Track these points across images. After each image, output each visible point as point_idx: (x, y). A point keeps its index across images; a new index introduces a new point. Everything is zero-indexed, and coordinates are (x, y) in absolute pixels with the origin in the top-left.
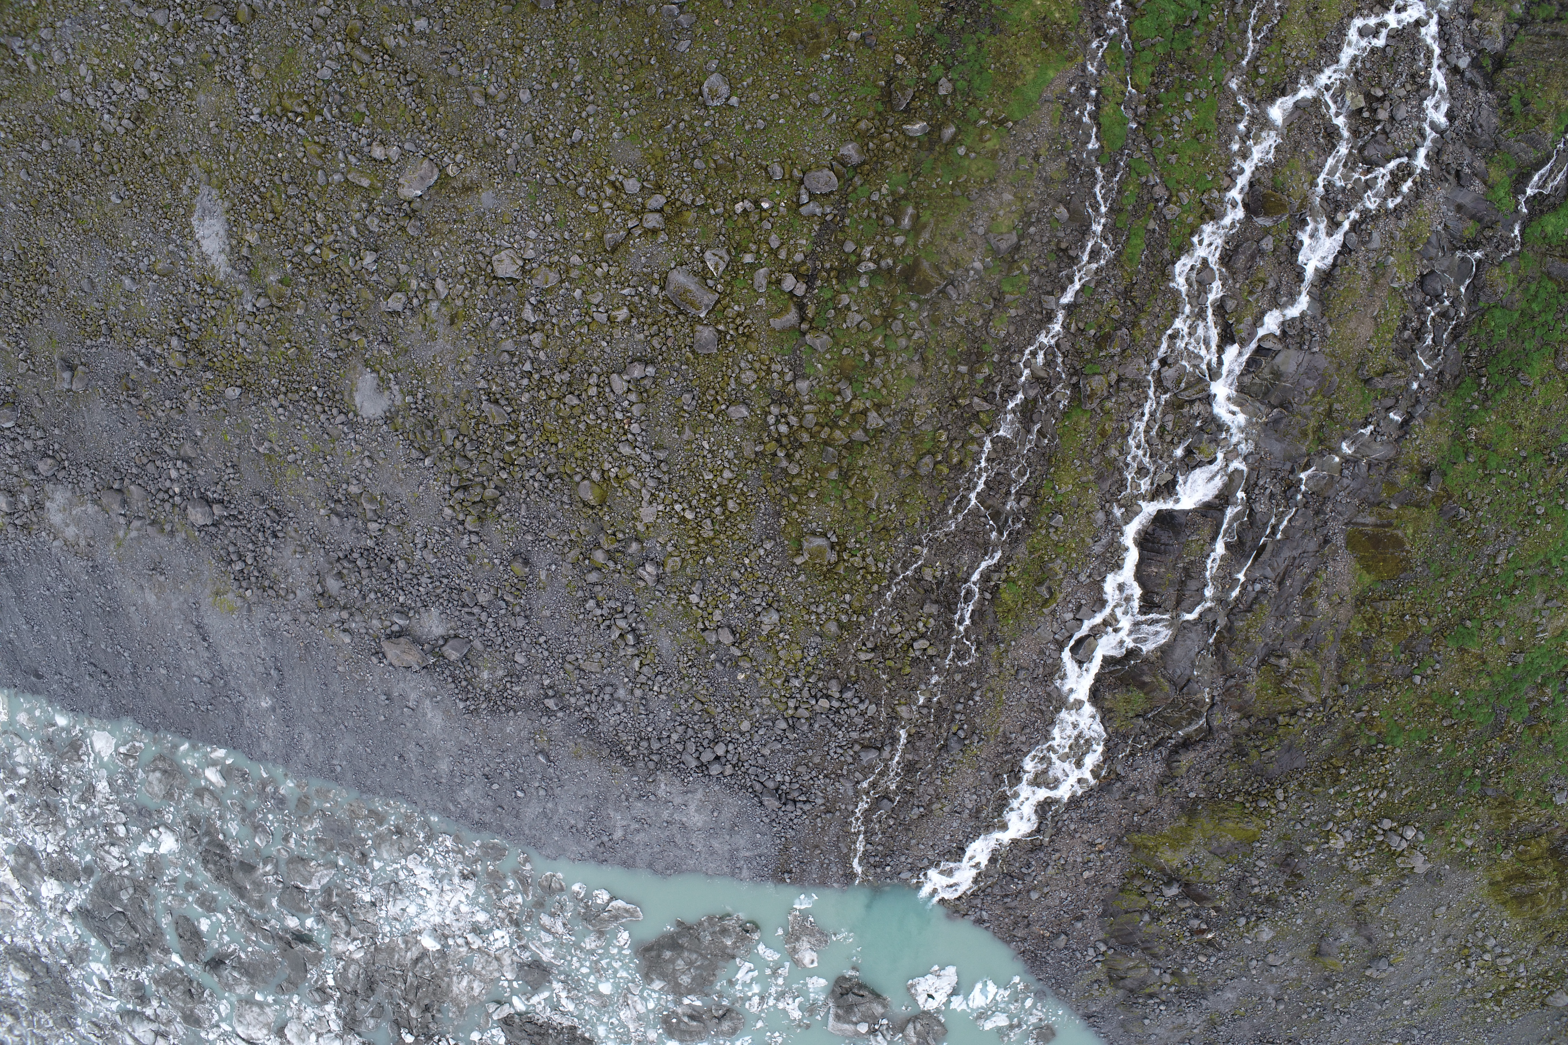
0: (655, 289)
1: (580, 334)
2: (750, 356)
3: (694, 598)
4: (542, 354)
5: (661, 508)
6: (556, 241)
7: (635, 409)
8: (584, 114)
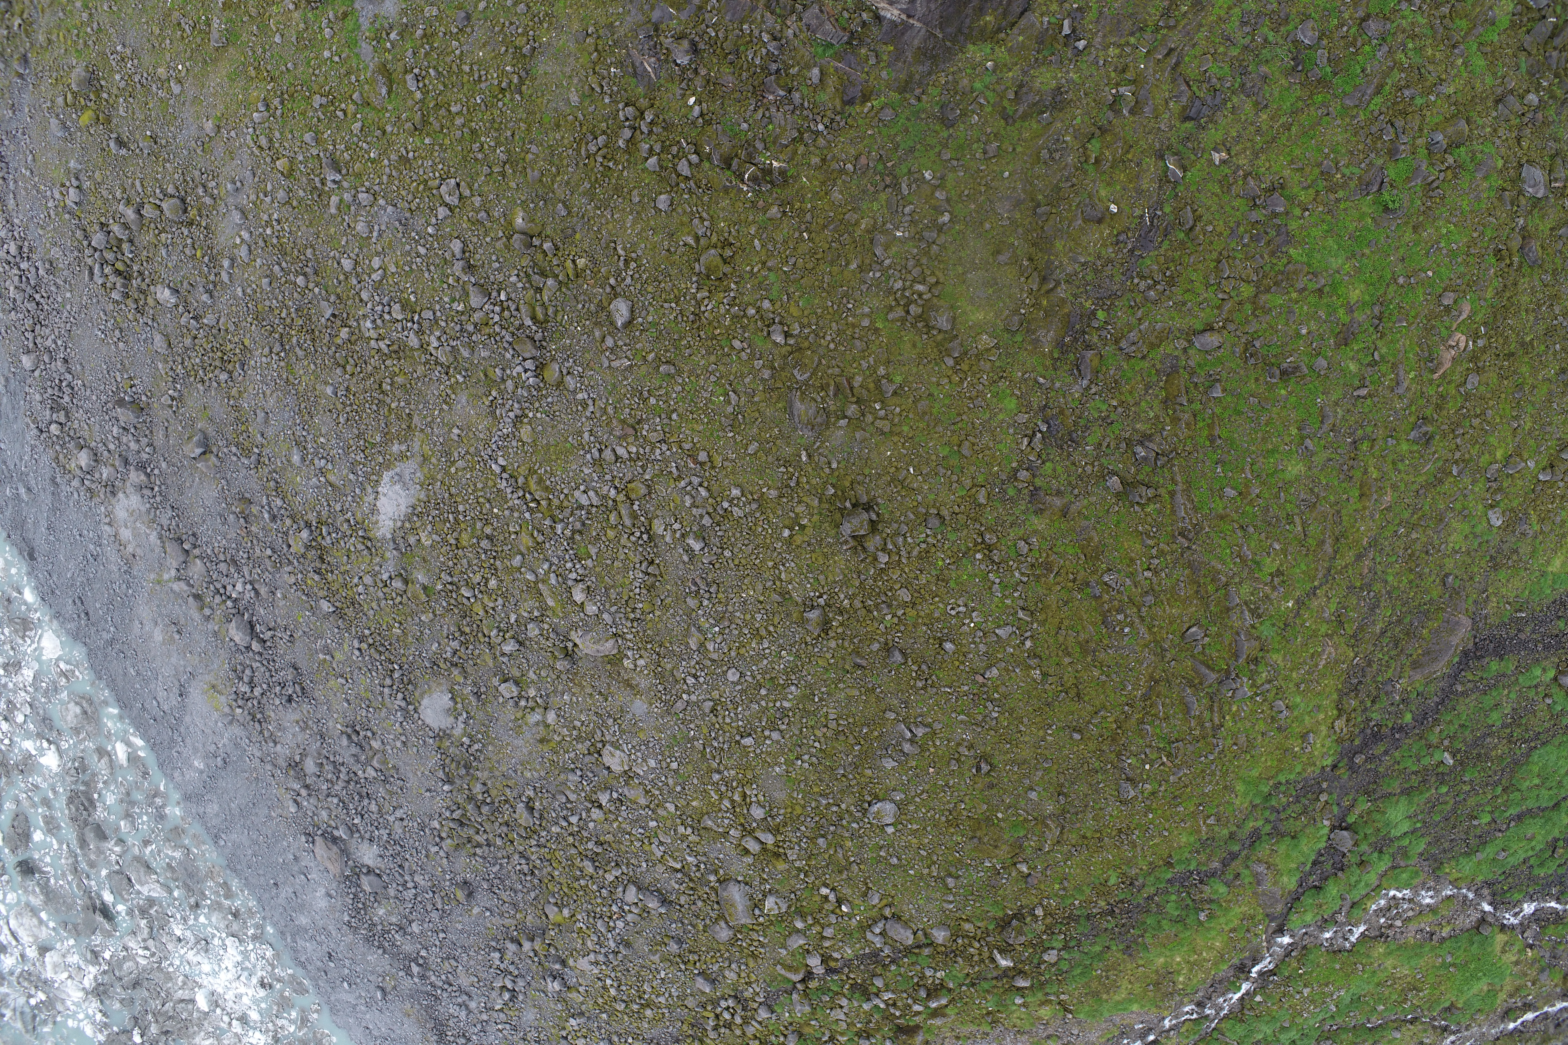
2: (743, 967)
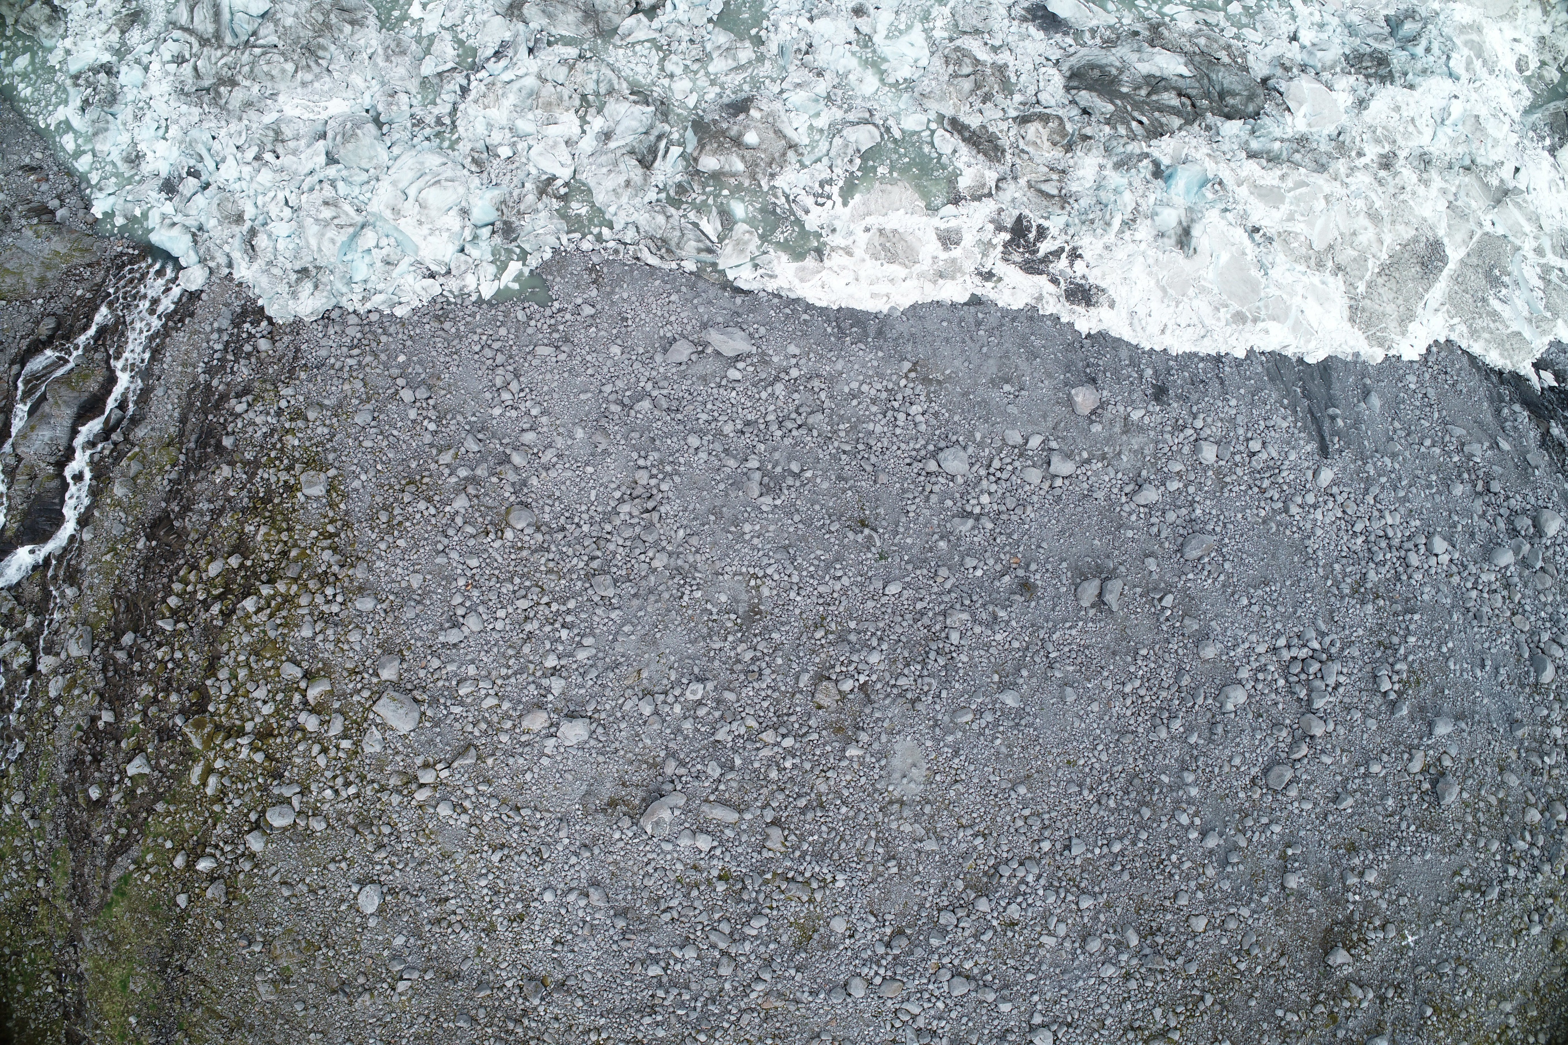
0: (429, 713)
1: (509, 667)
3: (432, 427)
4: (548, 646)
5: (448, 509)
6: (521, 755)
7: (460, 600)
8: (491, 876)
